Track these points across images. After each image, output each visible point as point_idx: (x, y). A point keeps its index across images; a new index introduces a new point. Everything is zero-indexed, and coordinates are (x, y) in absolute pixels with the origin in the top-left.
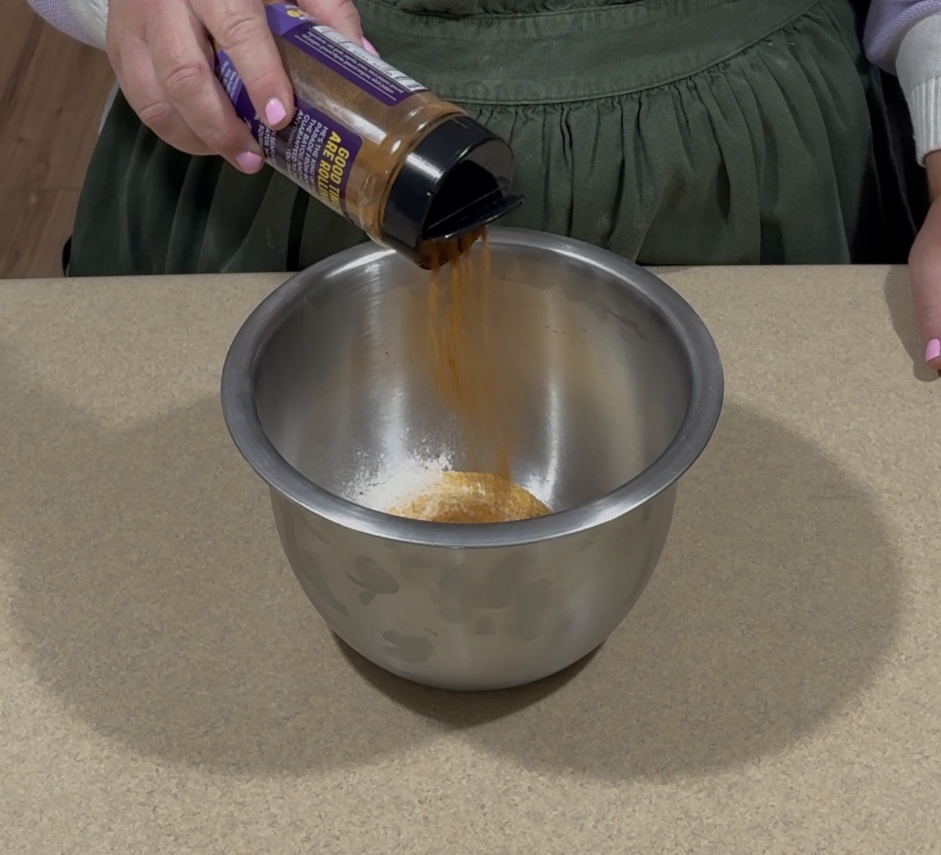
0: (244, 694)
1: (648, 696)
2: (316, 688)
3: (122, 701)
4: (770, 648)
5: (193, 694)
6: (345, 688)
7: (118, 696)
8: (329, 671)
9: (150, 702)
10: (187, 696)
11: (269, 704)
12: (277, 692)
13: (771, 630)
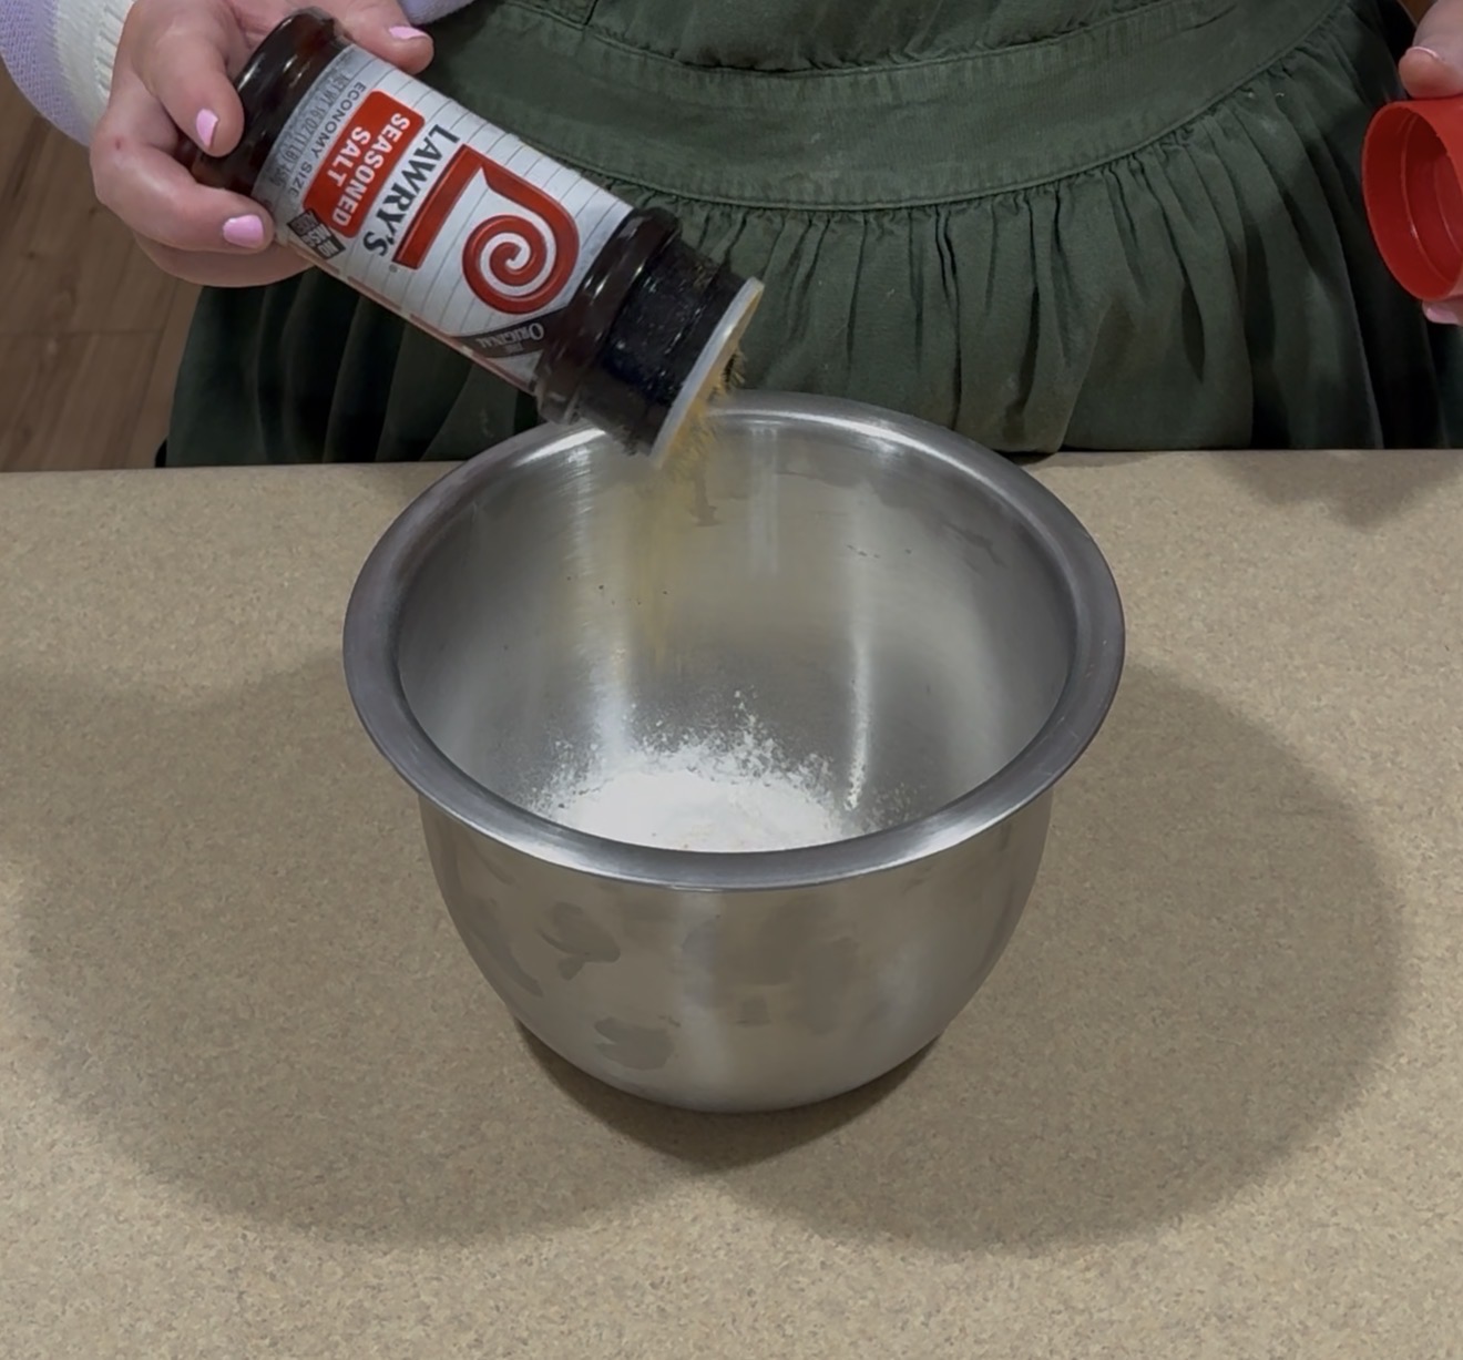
1: (1008, 1121)
2: (491, 1108)
3: (189, 1128)
4: (1197, 1044)
5: (300, 1117)
6: (536, 1109)
7: (183, 1121)
10: (290, 1121)
11: (419, 1133)
12: (430, 1115)
13: (1198, 1017)
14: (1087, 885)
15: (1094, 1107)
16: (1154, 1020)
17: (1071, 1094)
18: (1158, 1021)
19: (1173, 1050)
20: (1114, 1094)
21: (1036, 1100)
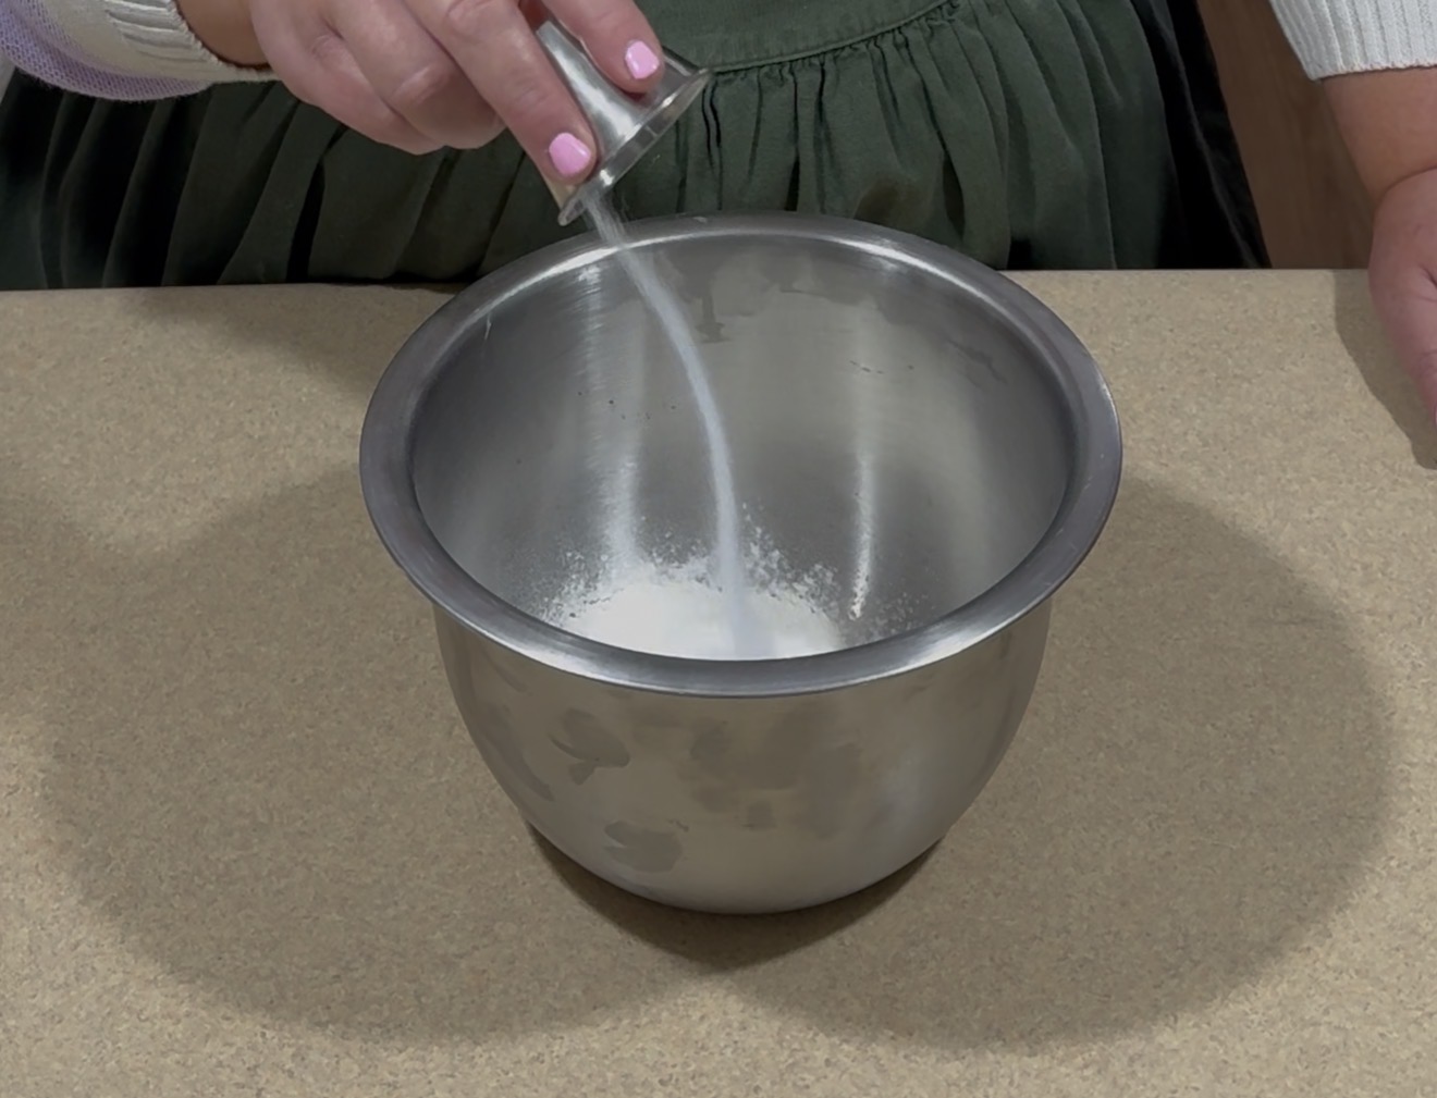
0: (395, 918)
1: (1008, 923)
2: (504, 910)
3: (209, 929)
4: (1192, 848)
5: (318, 919)
6: (547, 911)
7: (203, 922)
8: (524, 884)
9: (252, 931)
10: (308, 922)
11: (434, 933)
12: (444, 916)
13: (1193, 821)
14: (1085, 692)
15: (1092, 909)
16: (1150, 825)
17: (1069, 896)
18: (1154, 825)
19: (1169, 853)
20: (1111, 896)
21: (1035, 903)
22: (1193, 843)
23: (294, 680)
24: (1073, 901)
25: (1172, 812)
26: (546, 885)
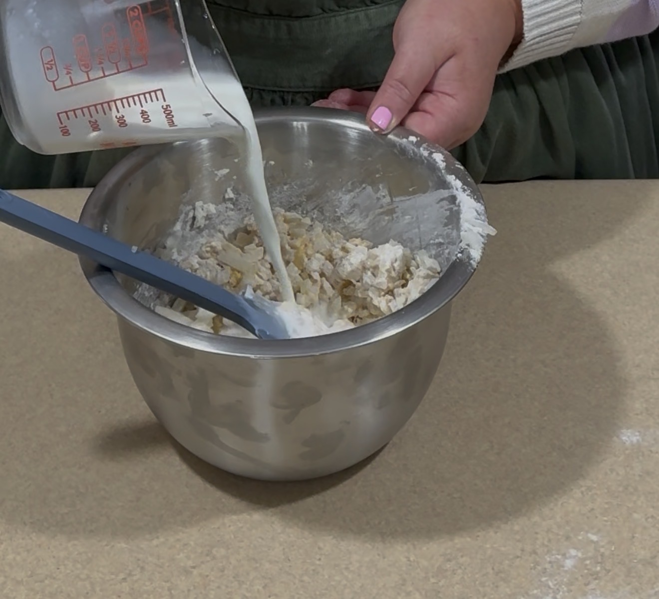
0: (157, 546)
1: (503, 549)
2: (218, 541)
3: (52, 552)
4: (606, 506)
5: (113, 546)
6: (242, 541)
7: (49, 548)
8: (230, 526)
9: (76, 553)
10: (108, 547)
11: (179, 554)
12: (185, 545)
13: (606, 491)
14: (545, 418)
15: (549, 541)
16: (582, 493)
17: (536, 533)
18: (585, 493)
19: (593, 509)
20: (561, 533)
21: (518, 537)
22: (607, 503)
23: (100, 412)
24: (539, 536)
25: (595, 485)
26: (242, 527)
